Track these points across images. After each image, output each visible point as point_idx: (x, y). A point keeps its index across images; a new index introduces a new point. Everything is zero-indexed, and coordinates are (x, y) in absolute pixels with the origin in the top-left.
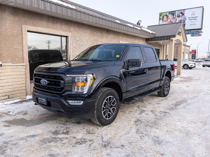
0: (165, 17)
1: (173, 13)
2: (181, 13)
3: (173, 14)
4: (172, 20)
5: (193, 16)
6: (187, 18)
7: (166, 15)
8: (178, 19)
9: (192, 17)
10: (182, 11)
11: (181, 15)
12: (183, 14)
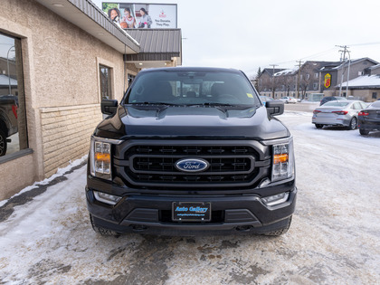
0: (113, 12)
1: (128, 7)
2: (143, 9)
3: (128, 10)
4: (127, 21)
5: (163, 19)
6: (153, 21)
7: (115, 9)
8: (139, 21)
9: (162, 21)
10: (144, 7)
11: (142, 12)
12: (146, 13)
